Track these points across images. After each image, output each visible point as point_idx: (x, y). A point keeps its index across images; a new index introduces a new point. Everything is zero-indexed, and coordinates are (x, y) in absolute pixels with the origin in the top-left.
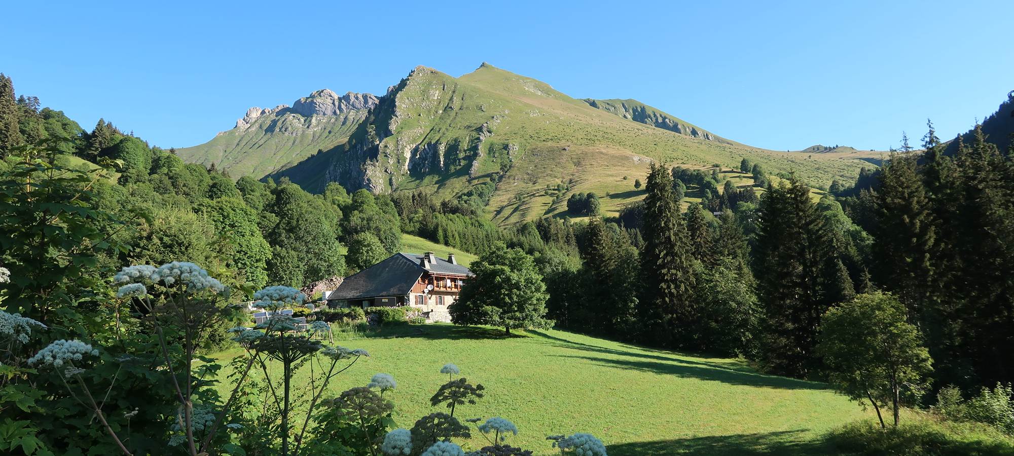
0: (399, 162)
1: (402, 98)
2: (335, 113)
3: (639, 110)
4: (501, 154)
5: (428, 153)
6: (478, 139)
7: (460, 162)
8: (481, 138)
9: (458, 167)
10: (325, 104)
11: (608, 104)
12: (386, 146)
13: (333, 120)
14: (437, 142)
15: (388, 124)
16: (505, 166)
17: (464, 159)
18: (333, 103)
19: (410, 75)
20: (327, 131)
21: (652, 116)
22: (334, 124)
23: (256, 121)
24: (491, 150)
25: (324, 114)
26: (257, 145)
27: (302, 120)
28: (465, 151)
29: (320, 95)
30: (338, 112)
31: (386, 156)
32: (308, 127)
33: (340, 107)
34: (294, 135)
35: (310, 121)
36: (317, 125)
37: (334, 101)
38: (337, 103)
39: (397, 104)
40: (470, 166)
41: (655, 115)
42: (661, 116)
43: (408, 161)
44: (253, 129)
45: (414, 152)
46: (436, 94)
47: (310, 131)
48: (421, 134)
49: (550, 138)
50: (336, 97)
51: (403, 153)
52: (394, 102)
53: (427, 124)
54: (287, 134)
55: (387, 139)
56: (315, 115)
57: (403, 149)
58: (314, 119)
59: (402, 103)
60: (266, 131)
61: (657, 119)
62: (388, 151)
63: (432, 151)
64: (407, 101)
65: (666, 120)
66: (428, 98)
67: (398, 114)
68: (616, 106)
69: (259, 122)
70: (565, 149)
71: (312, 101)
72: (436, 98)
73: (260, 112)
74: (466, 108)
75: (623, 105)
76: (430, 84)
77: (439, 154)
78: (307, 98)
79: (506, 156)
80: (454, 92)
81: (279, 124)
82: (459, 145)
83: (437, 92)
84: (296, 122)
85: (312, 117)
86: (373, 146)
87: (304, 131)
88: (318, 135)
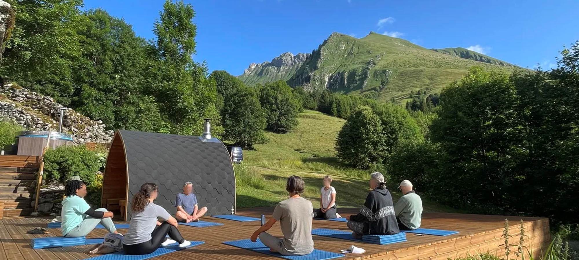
0: (321, 84)
1: (324, 49)
2: (292, 64)
3: (465, 53)
4: (381, 76)
5: (338, 78)
6: (368, 68)
7: (356, 82)
8: (369, 67)
9: (355, 85)
10: (287, 60)
11: (445, 51)
12: (314, 75)
13: (291, 68)
14: (343, 72)
15: (316, 63)
16: (384, 82)
17: (359, 80)
18: (291, 59)
19: (329, 38)
20: (288, 73)
21: (474, 57)
22: (292, 70)
23: (254, 70)
24: (375, 74)
25: (287, 65)
26: (254, 82)
27: (276, 68)
28: (360, 76)
29: (284, 55)
30: (294, 64)
31: (315, 80)
32: (279, 72)
33: (294, 61)
34: (272, 76)
35: (280, 69)
36: (283, 71)
37: (292, 58)
38: (293, 59)
39: (321, 52)
40: (363, 83)
41: (475, 56)
42: (479, 56)
43: (327, 83)
44: (252, 74)
45: (330, 78)
46: (343, 47)
47: (280, 74)
48: (334, 68)
49: (412, 65)
50: (293, 56)
51: (324, 78)
52: (320, 51)
53: (338, 62)
54: (268, 76)
55: (316, 71)
56: (282, 66)
57: (324, 76)
58: (282, 67)
59: (324, 53)
60: (258, 75)
61: (476, 58)
62: (316, 78)
63: (340, 77)
64: (327, 51)
65: (483, 58)
66: (339, 49)
67: (322, 58)
68: (450, 52)
69: (256, 70)
70: (422, 71)
71: (281, 58)
72: (343, 49)
73: (255, 65)
74: (361, 52)
75: (455, 51)
76: (340, 41)
77: (344, 78)
78: (278, 57)
79: (384, 77)
80: (354, 45)
81: (265, 71)
82: (356, 72)
83: (344, 45)
84: (273, 70)
85: (281, 67)
86: (308, 76)
87: (276, 74)
88: (283, 76)
